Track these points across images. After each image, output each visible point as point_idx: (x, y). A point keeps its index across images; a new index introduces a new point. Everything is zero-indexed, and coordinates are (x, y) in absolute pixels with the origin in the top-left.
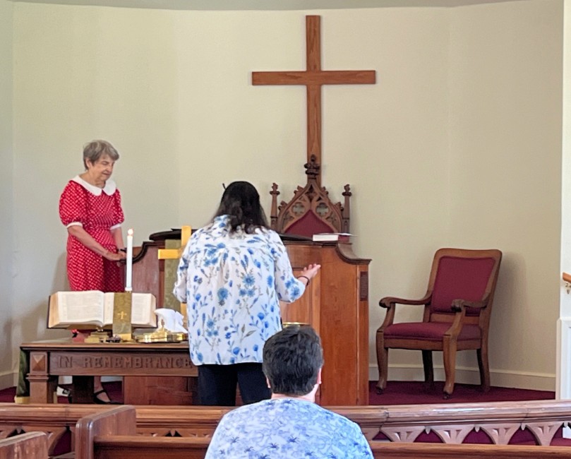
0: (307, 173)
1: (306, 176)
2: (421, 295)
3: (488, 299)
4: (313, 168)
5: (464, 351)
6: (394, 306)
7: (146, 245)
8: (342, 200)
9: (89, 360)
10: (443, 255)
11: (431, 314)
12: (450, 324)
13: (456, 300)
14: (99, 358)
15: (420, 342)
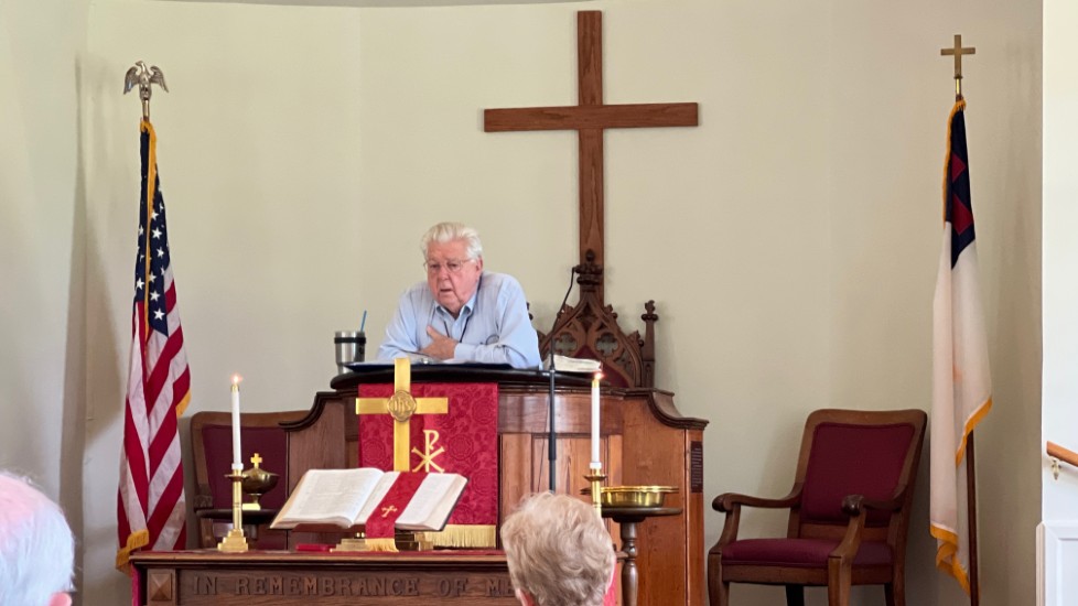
0: (579, 282)
1: (576, 287)
2: (784, 491)
3: (903, 497)
4: (590, 272)
5: (861, 587)
6: (740, 509)
7: (321, 399)
8: (639, 326)
9: (246, 582)
10: (819, 422)
11: (801, 523)
12: (838, 541)
13: (850, 497)
14: (263, 578)
15: (785, 569)
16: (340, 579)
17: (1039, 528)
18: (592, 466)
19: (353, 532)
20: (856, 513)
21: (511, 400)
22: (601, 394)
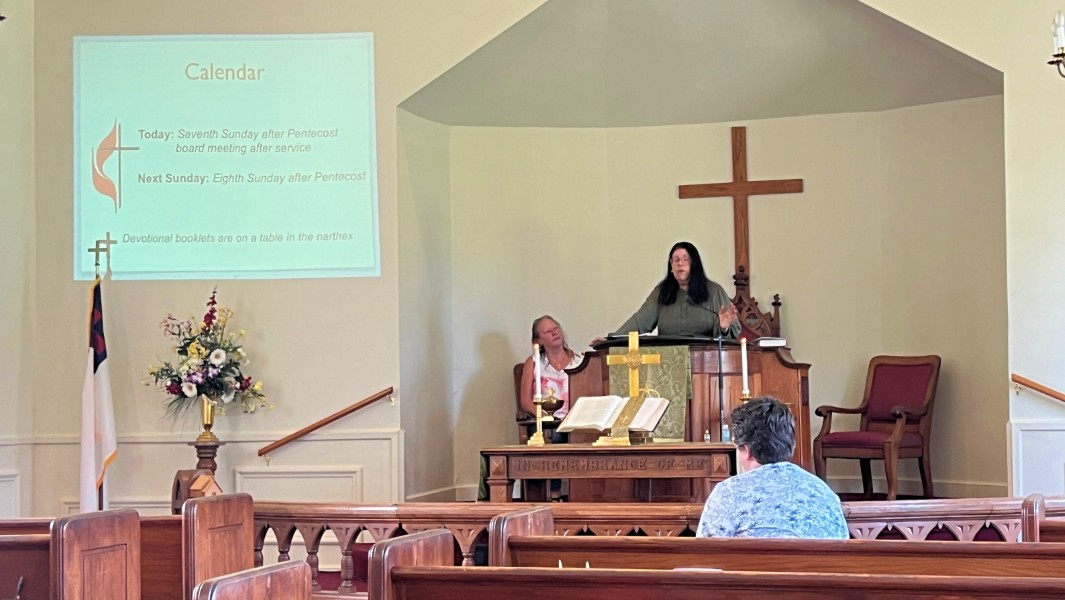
0: (735, 283)
1: (734, 288)
2: (856, 405)
3: (927, 406)
4: (742, 279)
5: (906, 460)
6: (831, 415)
7: (588, 355)
8: (771, 309)
9: (547, 463)
10: (879, 365)
11: (868, 423)
12: (890, 433)
13: (896, 407)
14: (556, 461)
15: (860, 450)
16: (600, 461)
17: (1008, 424)
18: (744, 392)
19: (606, 433)
20: (900, 416)
21: (696, 354)
22: (748, 349)
